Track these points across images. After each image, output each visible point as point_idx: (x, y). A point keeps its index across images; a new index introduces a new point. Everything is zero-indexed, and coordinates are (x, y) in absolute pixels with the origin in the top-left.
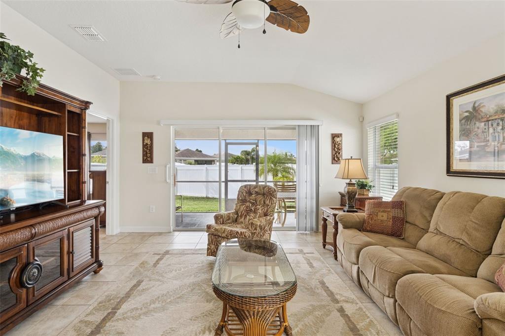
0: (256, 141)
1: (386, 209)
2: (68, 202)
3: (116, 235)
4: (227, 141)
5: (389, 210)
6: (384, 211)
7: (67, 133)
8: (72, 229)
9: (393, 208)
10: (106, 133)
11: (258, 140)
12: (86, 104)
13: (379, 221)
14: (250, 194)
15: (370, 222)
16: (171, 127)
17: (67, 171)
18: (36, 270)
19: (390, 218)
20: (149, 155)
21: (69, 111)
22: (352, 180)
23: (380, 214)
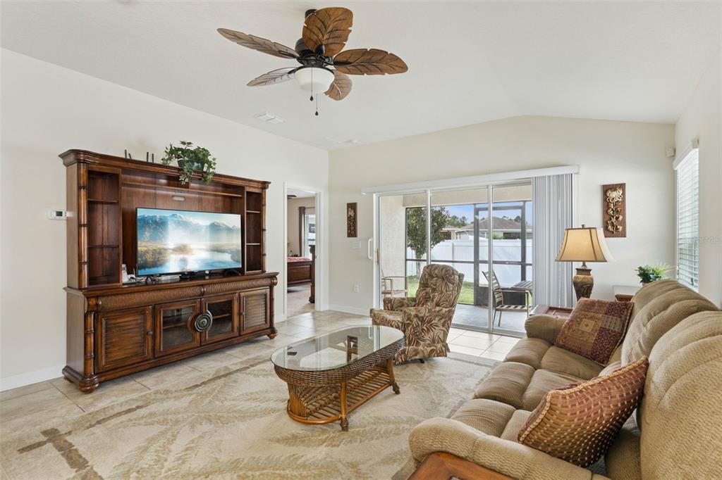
0: (521, 204)
1: (596, 315)
2: (247, 270)
3: (323, 312)
4: (477, 206)
5: (601, 315)
6: (591, 318)
7: (246, 211)
8: (242, 294)
9: (606, 314)
10: (314, 207)
11: (525, 202)
12: (264, 185)
13: (580, 332)
14: (431, 276)
15: (566, 332)
16: (374, 195)
17: (246, 244)
18: (206, 320)
19: (596, 330)
20: (352, 228)
21: (247, 192)
22: (587, 263)
23: (585, 321)
